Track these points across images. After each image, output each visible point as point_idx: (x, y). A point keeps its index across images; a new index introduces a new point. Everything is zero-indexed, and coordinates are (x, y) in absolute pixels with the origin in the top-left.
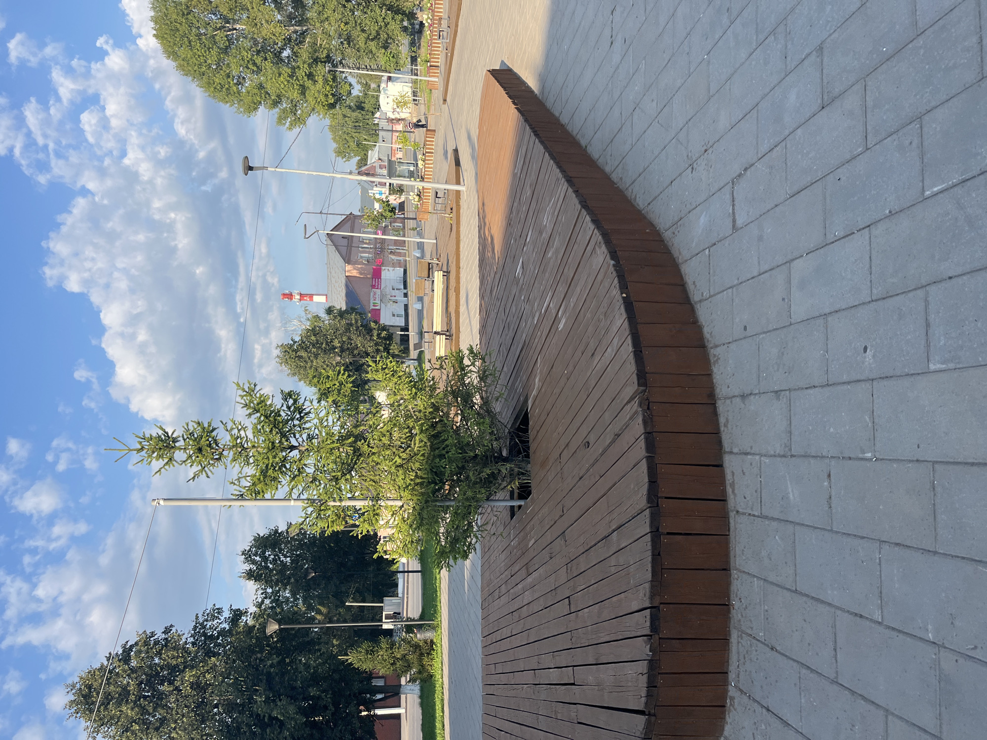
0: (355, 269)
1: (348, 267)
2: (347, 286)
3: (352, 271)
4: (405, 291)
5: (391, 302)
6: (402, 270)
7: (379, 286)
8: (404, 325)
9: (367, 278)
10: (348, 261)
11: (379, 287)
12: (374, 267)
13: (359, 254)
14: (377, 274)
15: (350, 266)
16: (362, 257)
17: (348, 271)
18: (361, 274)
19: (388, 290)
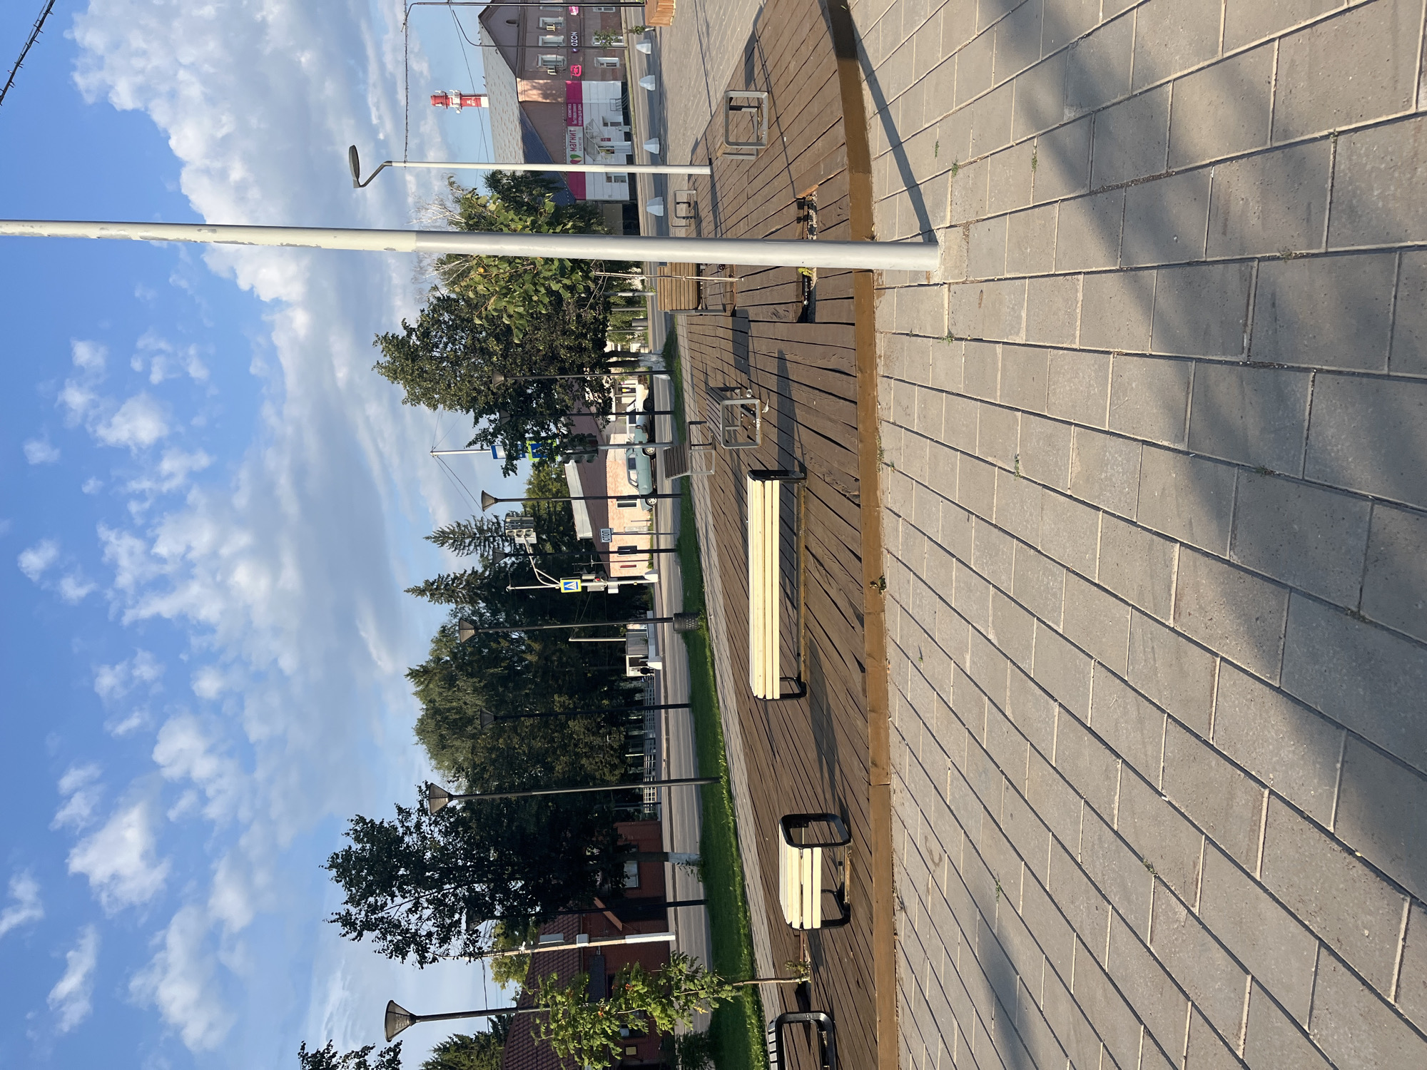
0: (534, 88)
1: (522, 85)
2: (523, 122)
3: (529, 91)
4: (627, 129)
5: (603, 154)
6: (619, 84)
7: (580, 118)
8: (628, 199)
9: (559, 103)
10: (520, 70)
11: (580, 122)
12: (569, 82)
13: (540, 56)
14: (574, 96)
15: (524, 82)
16: (544, 61)
17: (521, 93)
18: (545, 96)
19: (598, 128)
